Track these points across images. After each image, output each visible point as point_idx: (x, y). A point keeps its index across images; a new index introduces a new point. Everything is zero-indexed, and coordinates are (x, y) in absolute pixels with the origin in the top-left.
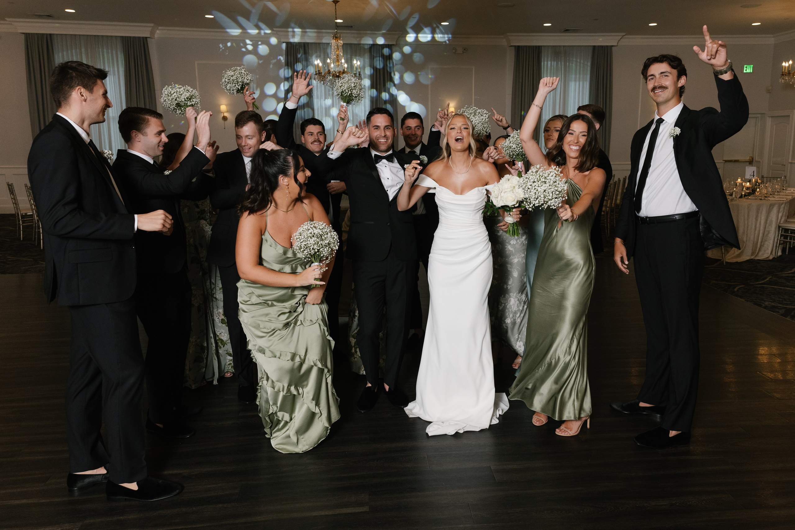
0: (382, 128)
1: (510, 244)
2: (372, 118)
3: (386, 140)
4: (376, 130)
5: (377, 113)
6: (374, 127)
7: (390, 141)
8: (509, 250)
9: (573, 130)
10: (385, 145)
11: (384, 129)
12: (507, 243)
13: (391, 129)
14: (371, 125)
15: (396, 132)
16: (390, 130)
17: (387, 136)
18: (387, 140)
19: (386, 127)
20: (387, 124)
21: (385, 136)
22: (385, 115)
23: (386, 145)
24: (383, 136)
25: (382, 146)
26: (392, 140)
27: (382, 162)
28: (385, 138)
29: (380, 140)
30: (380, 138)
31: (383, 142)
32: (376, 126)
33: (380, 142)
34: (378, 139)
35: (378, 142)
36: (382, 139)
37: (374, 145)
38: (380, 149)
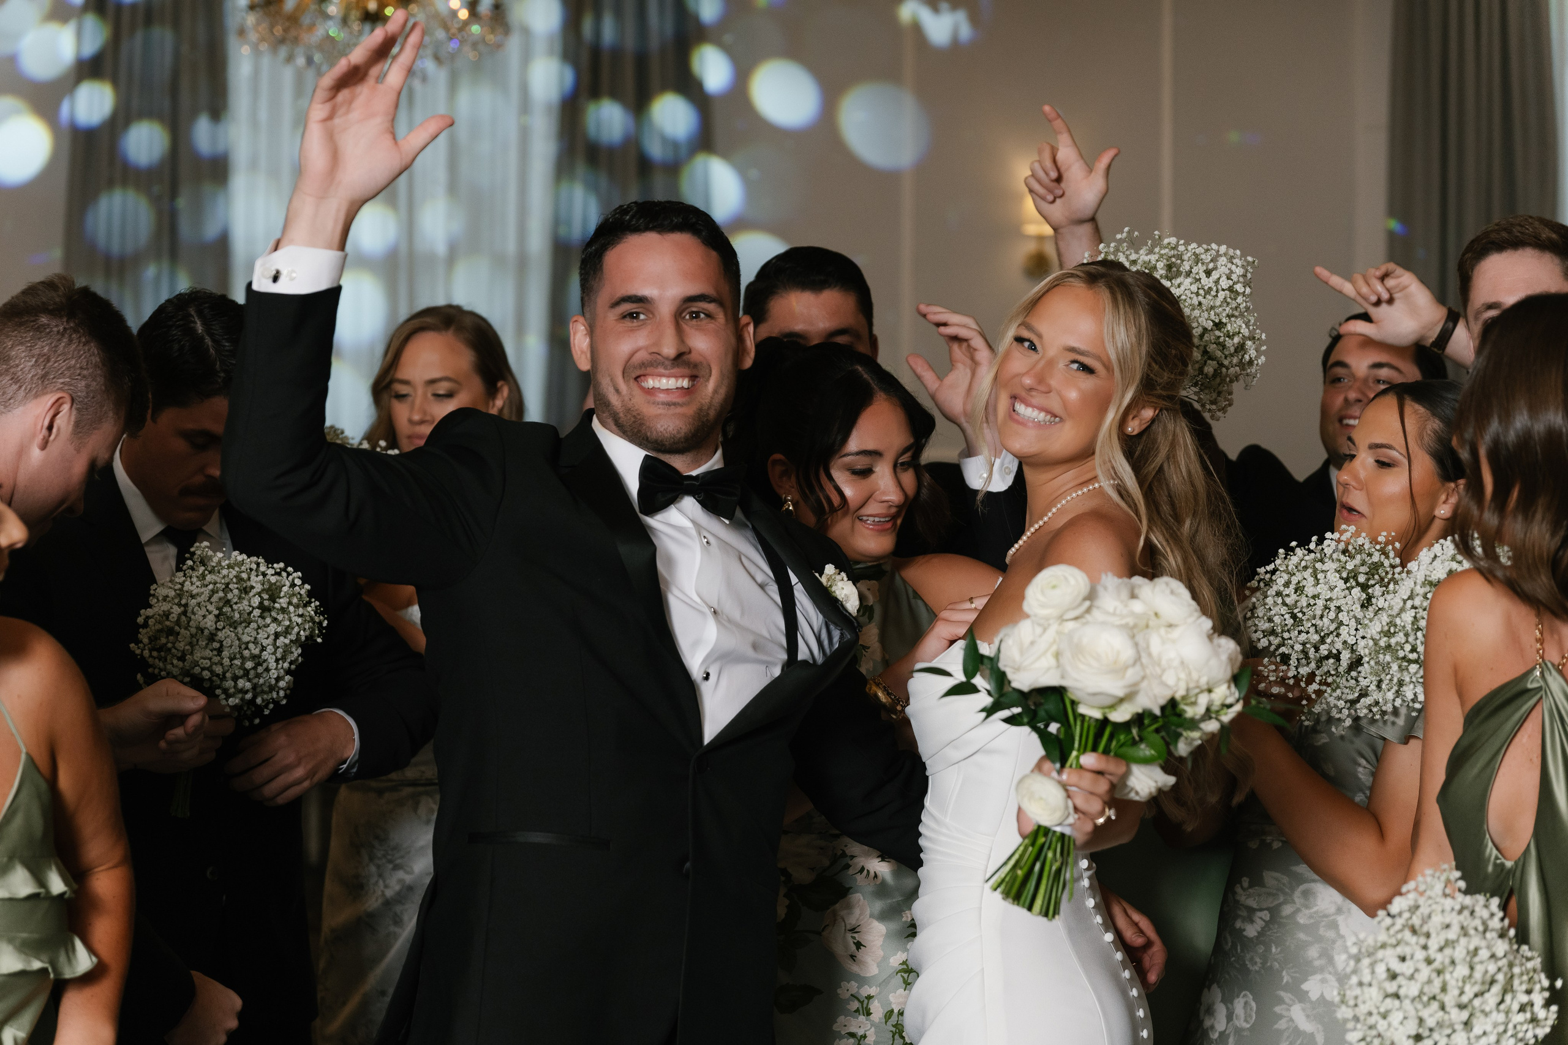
0: (665, 310)
1: (1302, 997)
2: (612, 257)
3: (685, 383)
4: (628, 323)
5: (637, 230)
6: (616, 304)
7: (711, 385)
10: (679, 410)
11: (678, 315)
12: (1286, 988)
13: (721, 317)
14: (603, 298)
15: (749, 342)
16: (711, 326)
17: (694, 357)
18: (693, 378)
19: (686, 309)
20: (693, 289)
21: (680, 358)
22: (683, 238)
23: (690, 410)
24: (667, 358)
25: (660, 415)
26: (726, 382)
27: (679, 510)
28: (678, 366)
29: (651, 383)
30: (650, 370)
31: (667, 391)
32: (633, 302)
33: (651, 392)
34: (642, 378)
35: (637, 392)
36: (661, 375)
37: (618, 411)
38: (649, 434)
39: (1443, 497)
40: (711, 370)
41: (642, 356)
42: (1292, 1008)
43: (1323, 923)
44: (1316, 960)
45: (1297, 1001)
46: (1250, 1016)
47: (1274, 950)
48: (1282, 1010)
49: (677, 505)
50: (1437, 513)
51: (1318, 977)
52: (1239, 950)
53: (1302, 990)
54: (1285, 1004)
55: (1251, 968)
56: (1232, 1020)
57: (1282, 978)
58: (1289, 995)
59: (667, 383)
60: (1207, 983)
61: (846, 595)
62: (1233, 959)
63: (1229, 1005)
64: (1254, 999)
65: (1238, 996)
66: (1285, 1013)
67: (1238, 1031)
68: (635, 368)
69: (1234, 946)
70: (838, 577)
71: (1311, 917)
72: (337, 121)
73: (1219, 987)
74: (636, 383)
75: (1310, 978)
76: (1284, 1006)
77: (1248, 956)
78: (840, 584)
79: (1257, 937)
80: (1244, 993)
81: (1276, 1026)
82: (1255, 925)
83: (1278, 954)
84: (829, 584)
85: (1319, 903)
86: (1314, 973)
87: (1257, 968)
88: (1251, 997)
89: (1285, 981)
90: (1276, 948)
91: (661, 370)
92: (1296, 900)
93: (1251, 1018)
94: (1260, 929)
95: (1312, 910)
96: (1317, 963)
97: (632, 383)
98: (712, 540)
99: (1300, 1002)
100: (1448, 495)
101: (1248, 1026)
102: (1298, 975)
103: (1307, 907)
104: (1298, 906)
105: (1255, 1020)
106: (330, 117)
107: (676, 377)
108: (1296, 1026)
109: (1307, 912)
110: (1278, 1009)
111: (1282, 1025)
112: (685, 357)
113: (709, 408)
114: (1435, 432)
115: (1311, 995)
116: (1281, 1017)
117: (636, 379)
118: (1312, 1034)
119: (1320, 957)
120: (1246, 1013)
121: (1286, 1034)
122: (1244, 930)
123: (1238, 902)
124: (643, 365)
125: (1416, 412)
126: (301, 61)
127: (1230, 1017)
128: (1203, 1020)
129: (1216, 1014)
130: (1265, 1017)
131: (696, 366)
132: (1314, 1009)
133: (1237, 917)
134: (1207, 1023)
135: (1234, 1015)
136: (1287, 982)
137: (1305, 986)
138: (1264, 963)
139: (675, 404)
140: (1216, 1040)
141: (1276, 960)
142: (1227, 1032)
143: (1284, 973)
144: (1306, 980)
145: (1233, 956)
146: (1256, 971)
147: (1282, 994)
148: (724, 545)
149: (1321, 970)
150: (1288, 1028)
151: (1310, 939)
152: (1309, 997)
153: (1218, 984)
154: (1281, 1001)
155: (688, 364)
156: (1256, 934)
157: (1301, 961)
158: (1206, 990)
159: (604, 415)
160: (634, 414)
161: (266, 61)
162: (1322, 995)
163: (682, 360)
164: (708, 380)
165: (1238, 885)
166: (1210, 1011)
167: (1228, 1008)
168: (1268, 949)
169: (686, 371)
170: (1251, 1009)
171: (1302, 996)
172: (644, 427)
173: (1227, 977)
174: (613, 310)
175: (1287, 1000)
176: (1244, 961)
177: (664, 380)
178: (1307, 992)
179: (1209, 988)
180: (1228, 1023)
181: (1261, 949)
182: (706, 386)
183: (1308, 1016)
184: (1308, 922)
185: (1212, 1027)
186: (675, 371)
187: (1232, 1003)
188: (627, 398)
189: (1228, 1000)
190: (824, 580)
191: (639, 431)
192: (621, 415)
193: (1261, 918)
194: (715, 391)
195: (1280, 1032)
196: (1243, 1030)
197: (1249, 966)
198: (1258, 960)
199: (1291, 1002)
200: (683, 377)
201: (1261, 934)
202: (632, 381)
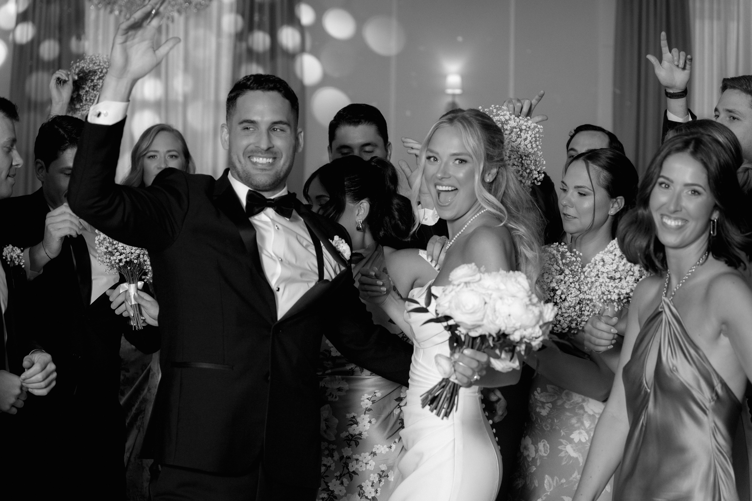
0: (264, 128)
2: (240, 100)
3: (271, 160)
4: (246, 132)
5: (252, 89)
6: (241, 123)
7: (282, 161)
8: (569, 456)
9: (667, 179)
10: (267, 172)
11: (269, 129)
12: (563, 438)
13: (288, 131)
14: (236, 118)
15: (301, 140)
16: (283, 134)
17: (275, 149)
18: (275, 158)
19: (272, 127)
20: (277, 119)
21: (269, 150)
22: (273, 94)
23: (272, 173)
24: (263, 150)
25: (258, 174)
26: (289, 160)
27: (265, 214)
28: (268, 153)
29: (255, 160)
30: (255, 154)
31: (262, 164)
32: (249, 123)
33: (255, 164)
34: (251, 157)
35: (249, 163)
36: (260, 157)
37: (239, 171)
38: (253, 182)
39: (611, 205)
40: (282, 155)
41: (252, 147)
42: (567, 447)
43: (577, 407)
44: (575, 424)
45: (568, 443)
46: (547, 450)
47: (556, 421)
48: (562, 448)
49: (264, 212)
50: (609, 213)
51: (577, 432)
52: (539, 422)
53: (571, 438)
54: (563, 445)
55: (546, 429)
56: (538, 452)
57: (561, 433)
58: (565, 441)
59: (262, 160)
60: (524, 435)
61: (344, 250)
62: (536, 425)
63: (536, 446)
64: (548, 443)
65: (540, 442)
66: (563, 449)
67: (541, 457)
68: (249, 152)
69: (537, 419)
70: (341, 242)
71: (571, 405)
72: (128, 43)
73: (530, 437)
74: (249, 159)
75: (574, 432)
76: (563, 446)
77: (544, 424)
78: (342, 245)
79: (547, 416)
80: (543, 440)
81: (560, 455)
82: (545, 410)
83: (558, 423)
84: (336, 245)
85: (574, 398)
86: (576, 430)
87: (548, 429)
88: (547, 442)
89: (562, 434)
90: (557, 420)
91: (260, 154)
92: (563, 397)
93: (547, 452)
94: (548, 412)
95: (571, 402)
96: (576, 425)
97: (247, 159)
98: (280, 227)
99: (570, 443)
100: (613, 204)
101: (546, 455)
102: (568, 431)
103: (569, 400)
104: (564, 400)
105: (549, 453)
106: (125, 41)
107: (267, 158)
108: (569, 455)
109: (569, 402)
110: (560, 447)
111: (562, 454)
112: (271, 149)
113: (281, 172)
114: (605, 177)
115: (575, 440)
116: (561, 451)
117: (249, 157)
118: (577, 458)
119: (577, 423)
120: (544, 449)
121: (565, 459)
122: (541, 412)
123: (536, 399)
124: (252, 151)
125: (595, 169)
126: (117, 13)
127: (537, 451)
128: (523, 452)
129: (529, 450)
130: (554, 451)
131: (276, 153)
132: (577, 446)
133: (537, 406)
134: (526, 453)
135: (539, 450)
136: (563, 435)
137: (572, 436)
138: (551, 427)
139: (265, 170)
140: (531, 461)
141: (557, 425)
142: (536, 457)
143: (561, 431)
144: (572, 433)
145: (537, 424)
146: (548, 431)
147: (561, 440)
148: (286, 229)
149: (579, 428)
150: (565, 456)
151: (572, 415)
152: (574, 441)
153: (529, 436)
154: (561, 444)
155: (272, 152)
156: (547, 414)
157: (569, 425)
158: (523, 438)
159: (233, 171)
160: (247, 173)
161: (102, 12)
162: (580, 440)
163: (270, 150)
164: (281, 159)
165: (535, 391)
166: (526, 448)
167: (535, 447)
168: (553, 421)
169: (271, 156)
170: (547, 447)
171: (571, 441)
172: (251, 179)
173: (534, 433)
174: (240, 125)
175: (564, 443)
176: (542, 426)
177: (261, 159)
178: (573, 439)
179: (525, 437)
180: (536, 453)
181: (550, 421)
182: (280, 162)
183: (574, 450)
184: (570, 407)
185: (528, 455)
186: (266, 155)
187: (537, 445)
188: (244, 166)
189: (535, 443)
190: (333, 243)
191: (248, 181)
192: (241, 173)
193: (548, 407)
194: (284, 164)
195: (562, 458)
196: (543, 457)
197: (545, 428)
198: (548, 426)
199: (566, 444)
200: (270, 158)
201: (549, 414)
202: (247, 158)
